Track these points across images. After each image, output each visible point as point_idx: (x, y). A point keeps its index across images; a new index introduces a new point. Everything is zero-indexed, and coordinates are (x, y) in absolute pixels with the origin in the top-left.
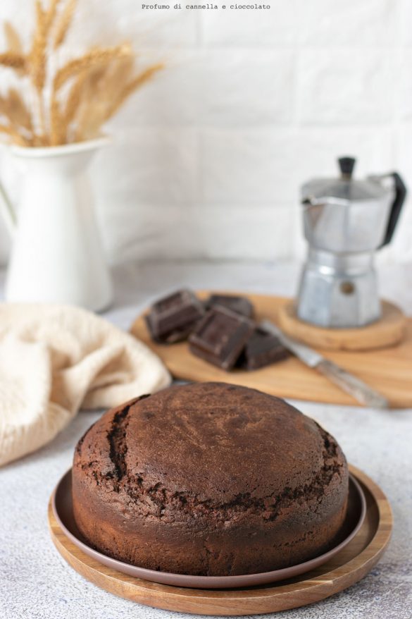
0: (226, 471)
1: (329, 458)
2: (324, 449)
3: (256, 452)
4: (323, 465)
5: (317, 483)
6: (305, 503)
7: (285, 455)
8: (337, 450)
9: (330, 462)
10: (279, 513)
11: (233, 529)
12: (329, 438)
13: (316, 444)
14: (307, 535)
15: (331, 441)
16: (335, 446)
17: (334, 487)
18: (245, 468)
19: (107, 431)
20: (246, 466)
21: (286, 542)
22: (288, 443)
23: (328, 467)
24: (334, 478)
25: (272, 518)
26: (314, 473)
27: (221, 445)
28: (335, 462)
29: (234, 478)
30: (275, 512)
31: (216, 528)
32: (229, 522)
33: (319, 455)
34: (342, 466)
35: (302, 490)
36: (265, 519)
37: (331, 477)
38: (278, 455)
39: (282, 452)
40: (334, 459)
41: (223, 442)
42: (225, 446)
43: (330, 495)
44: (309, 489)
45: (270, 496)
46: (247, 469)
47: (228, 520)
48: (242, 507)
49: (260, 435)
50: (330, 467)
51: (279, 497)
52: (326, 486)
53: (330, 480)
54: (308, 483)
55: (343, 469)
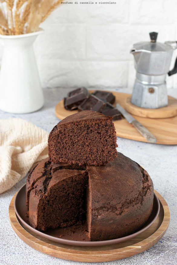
0: (98, 192)
1: (145, 182)
2: (143, 179)
3: (112, 182)
4: (143, 186)
5: (140, 196)
6: (135, 206)
7: (125, 183)
8: (148, 177)
9: (146, 185)
10: (123, 211)
11: (102, 219)
12: (144, 172)
13: (139, 176)
14: (136, 220)
15: (146, 173)
16: (147, 176)
17: (148, 197)
18: (107, 190)
19: (42, 172)
20: (108, 189)
21: (126, 224)
22: (126, 177)
23: (144, 187)
24: (148, 193)
25: (120, 214)
26: (139, 191)
27: (95, 179)
28: (148, 184)
29: (102, 195)
30: (121, 211)
31: (94, 219)
32: (100, 216)
33: (140, 182)
34: (151, 186)
35: (134, 200)
36: (117, 214)
37: (146, 192)
38: (122, 183)
39: (124, 181)
40: (148, 183)
41: (96, 177)
42: (97, 180)
43: (146, 201)
44: (137, 199)
45: (119, 204)
46: (108, 191)
47: (99, 215)
48: (106, 209)
49: (113, 173)
50: (146, 187)
51: (123, 203)
52: (144, 197)
53: (146, 193)
54: (136, 196)
55: (152, 187)
